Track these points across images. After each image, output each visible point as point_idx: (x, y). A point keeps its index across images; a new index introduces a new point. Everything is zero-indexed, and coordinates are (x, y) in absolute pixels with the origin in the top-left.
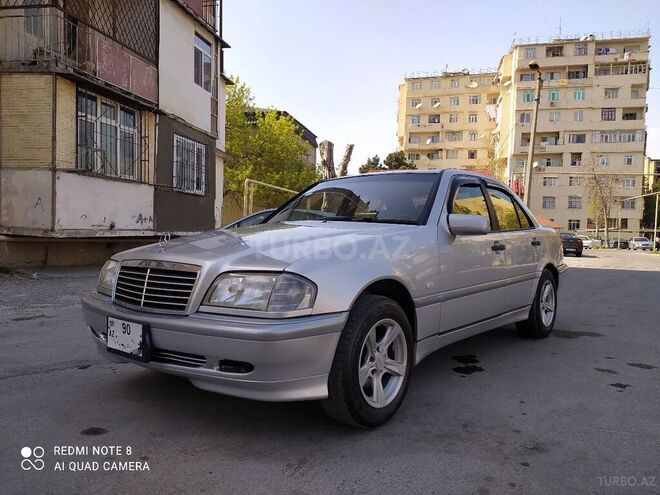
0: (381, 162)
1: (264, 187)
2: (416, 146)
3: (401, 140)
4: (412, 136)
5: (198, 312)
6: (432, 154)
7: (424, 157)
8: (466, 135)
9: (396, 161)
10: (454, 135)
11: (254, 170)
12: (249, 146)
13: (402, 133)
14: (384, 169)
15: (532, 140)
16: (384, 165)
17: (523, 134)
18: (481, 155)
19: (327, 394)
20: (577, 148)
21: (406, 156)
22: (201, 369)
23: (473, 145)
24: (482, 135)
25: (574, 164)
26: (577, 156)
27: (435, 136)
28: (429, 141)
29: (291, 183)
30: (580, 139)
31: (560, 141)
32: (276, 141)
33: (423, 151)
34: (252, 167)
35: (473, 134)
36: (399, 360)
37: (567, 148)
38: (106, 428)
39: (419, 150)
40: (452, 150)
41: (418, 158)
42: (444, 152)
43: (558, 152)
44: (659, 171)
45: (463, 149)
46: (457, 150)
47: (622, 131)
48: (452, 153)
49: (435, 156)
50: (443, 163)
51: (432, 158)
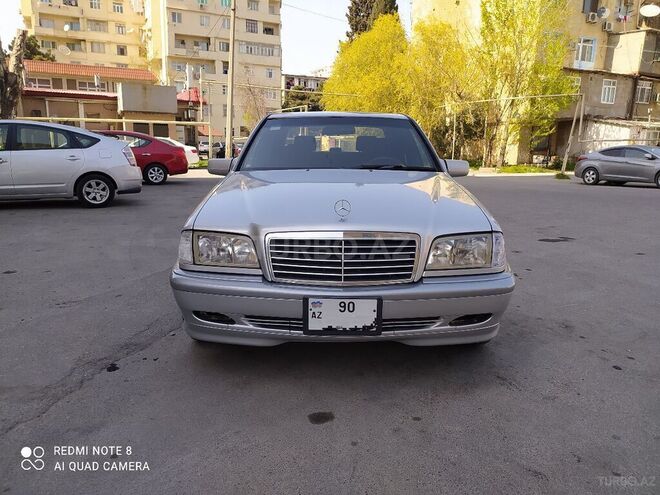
2: (48, 32)
3: (27, 21)
4: (43, 18)
6: (73, 44)
7: (62, 47)
8: (112, 26)
10: (99, 24)
17: (176, 35)
18: (132, 51)
20: (225, 56)
21: (39, 43)
23: (122, 40)
24: (130, 29)
25: (225, 72)
26: (226, 65)
27: (74, 22)
28: (67, 28)
31: (211, 47)
33: (60, 39)
35: (121, 26)
37: (218, 55)
39: (55, 37)
40: (99, 43)
41: (54, 47)
42: (89, 45)
43: (210, 58)
44: (289, 85)
45: (109, 43)
46: (103, 43)
47: (264, 45)
48: (97, 46)
49: (76, 46)
50: (88, 58)
51: (73, 49)
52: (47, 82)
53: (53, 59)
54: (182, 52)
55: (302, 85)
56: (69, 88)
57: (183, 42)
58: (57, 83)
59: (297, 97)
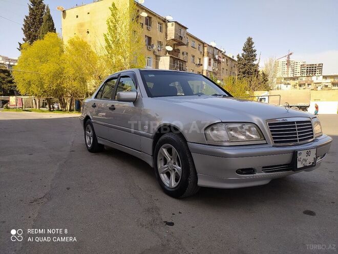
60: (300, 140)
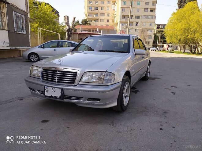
0: (80, 22)
1: (43, 30)
2: (90, 17)
3: (86, 15)
4: (90, 14)
5: (79, 84)
6: (96, 20)
7: (93, 21)
8: (106, 14)
9: (85, 22)
10: (103, 14)
11: (39, 24)
12: (35, 15)
13: (86, 13)
14: (81, 25)
15: (129, 17)
16: (81, 23)
17: (123, 15)
18: (111, 21)
19: (117, 104)
20: (137, 20)
21: (88, 21)
22: (82, 101)
23: (108, 18)
24: (111, 15)
25: (136, 25)
26: (137, 23)
27: (97, 14)
28: (95, 16)
29: (53, 29)
30: (138, 17)
31: (133, 18)
32: (46, 14)
33: (93, 19)
34: (38, 23)
35: (108, 14)
36: (128, 92)
37: (135, 20)
38: (48, 120)
39: (92, 19)
40: (102, 19)
41: (91, 21)
42: (100, 20)
43: (132, 21)
44: (158, 28)
45: (105, 19)
46: (103, 19)
47: (149, 16)
48: (102, 20)
49: (97, 21)
50: (99, 24)
51: (96, 22)
52: (87, 30)
53: (90, 25)
54: (124, 20)
55: (163, 27)
56: (92, 32)
57: (125, 17)
58: (90, 31)
59: (160, 31)
60: (57, 82)
